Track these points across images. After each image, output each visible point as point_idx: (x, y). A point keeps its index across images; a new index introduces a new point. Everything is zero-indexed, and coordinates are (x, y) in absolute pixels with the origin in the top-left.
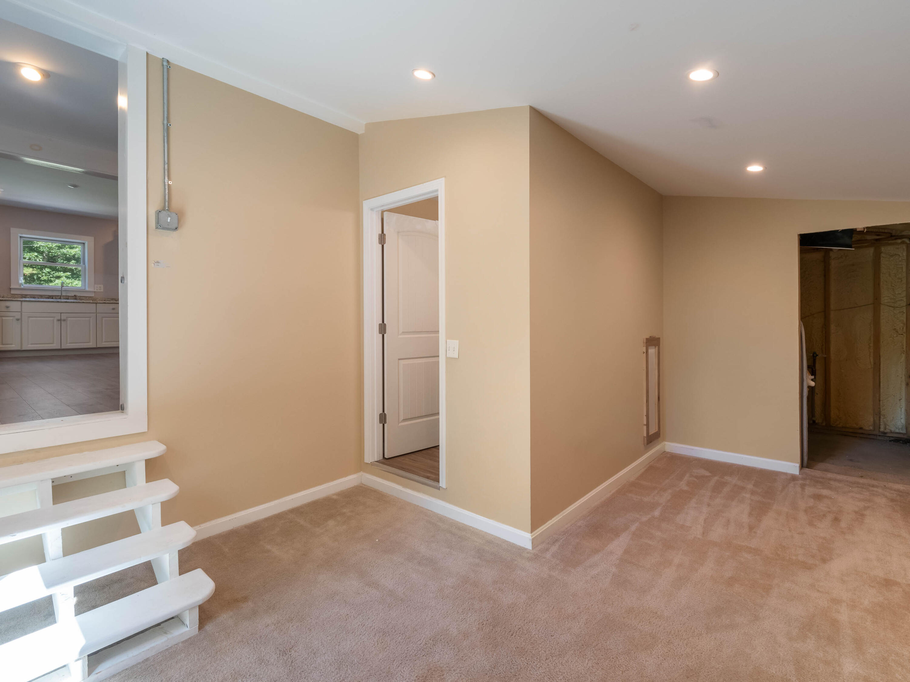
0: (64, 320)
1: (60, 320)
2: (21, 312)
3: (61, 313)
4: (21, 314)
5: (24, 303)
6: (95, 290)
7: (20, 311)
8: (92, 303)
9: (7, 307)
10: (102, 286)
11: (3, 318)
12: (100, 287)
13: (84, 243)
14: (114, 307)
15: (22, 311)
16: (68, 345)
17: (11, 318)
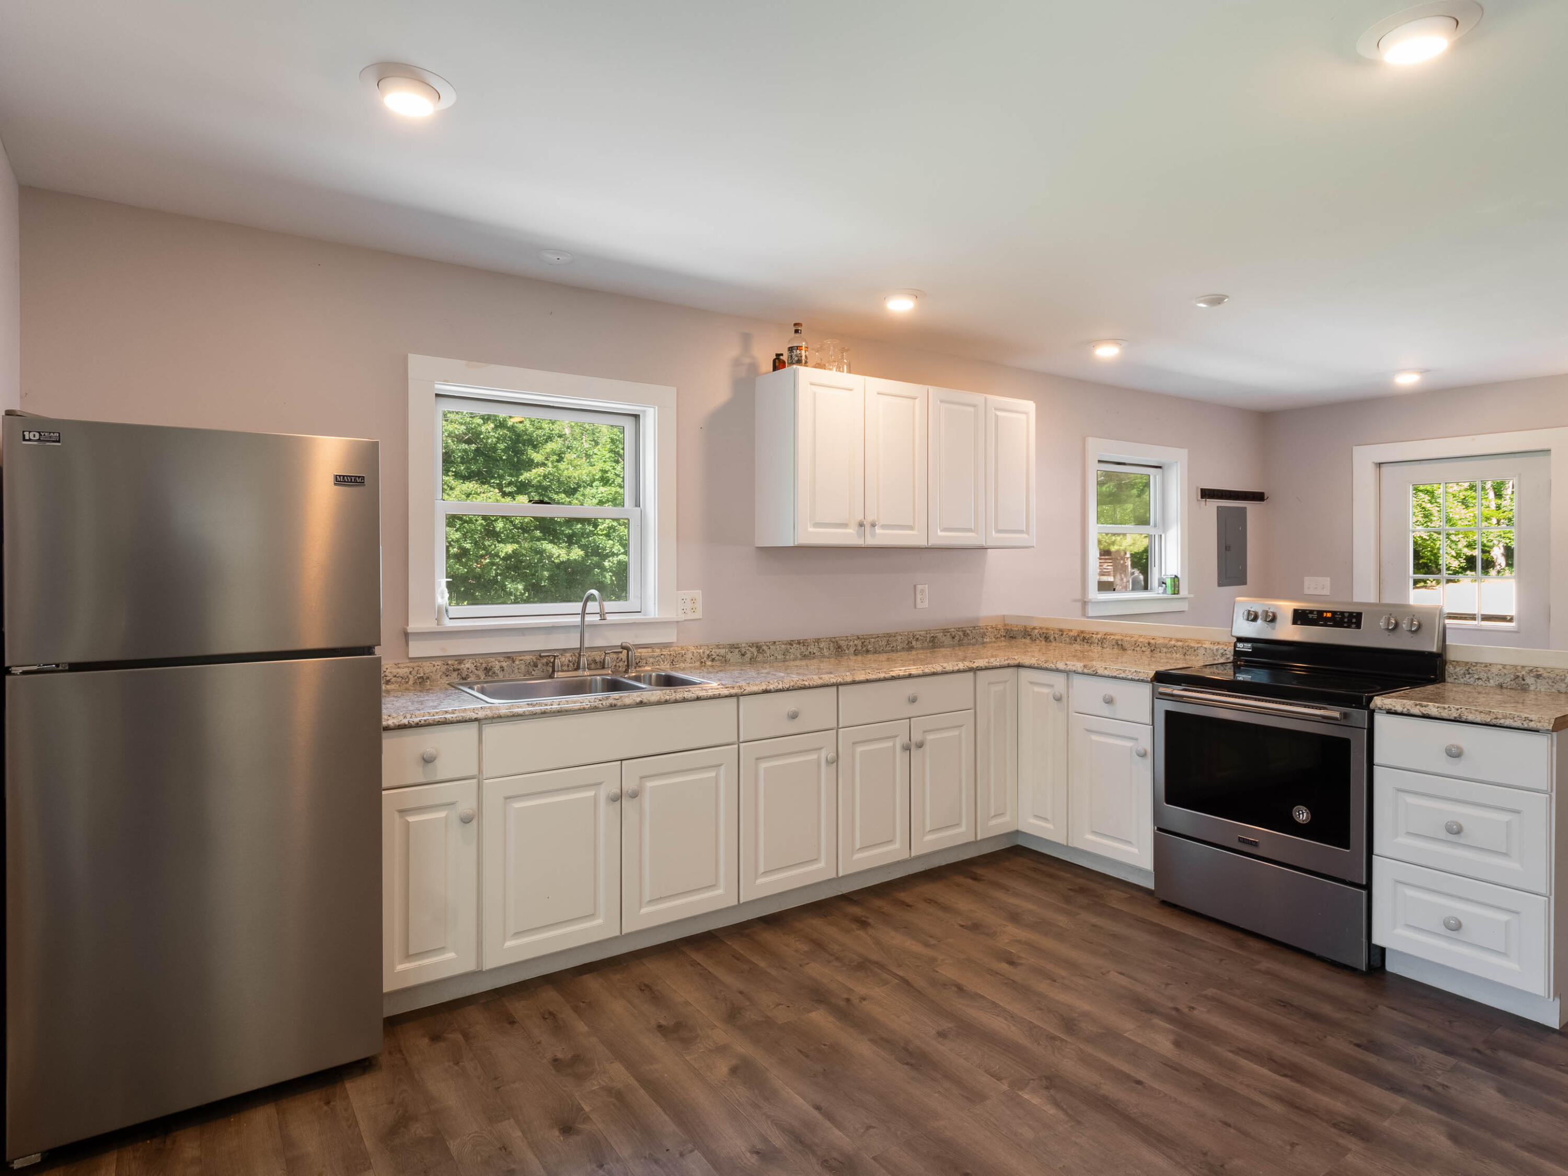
0: (634, 795)
1: (617, 798)
2: (479, 777)
3: (621, 760)
4: (480, 787)
5: (490, 731)
6: (682, 617)
7: (475, 771)
8: (726, 696)
9: (428, 761)
10: (698, 594)
11: (411, 819)
12: (693, 600)
13: (636, 417)
14: (792, 708)
15: (480, 770)
16: (644, 910)
17: (442, 814)
